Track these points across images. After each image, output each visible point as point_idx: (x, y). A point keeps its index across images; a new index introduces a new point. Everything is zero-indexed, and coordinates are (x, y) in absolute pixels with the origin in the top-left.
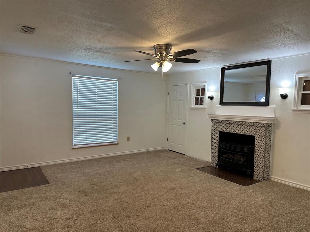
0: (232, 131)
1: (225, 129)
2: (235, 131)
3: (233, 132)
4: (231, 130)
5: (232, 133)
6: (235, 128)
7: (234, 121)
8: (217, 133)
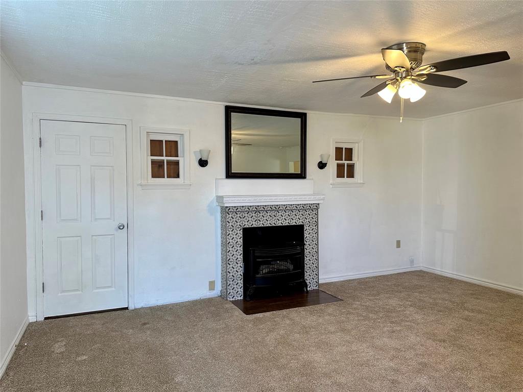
0: (267, 224)
1: (255, 221)
2: (273, 222)
3: (270, 225)
4: (265, 222)
5: (269, 227)
6: (273, 218)
7: (273, 206)
8: (239, 232)
